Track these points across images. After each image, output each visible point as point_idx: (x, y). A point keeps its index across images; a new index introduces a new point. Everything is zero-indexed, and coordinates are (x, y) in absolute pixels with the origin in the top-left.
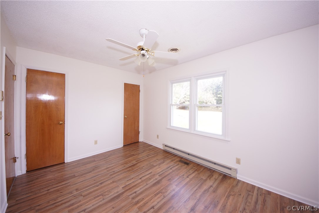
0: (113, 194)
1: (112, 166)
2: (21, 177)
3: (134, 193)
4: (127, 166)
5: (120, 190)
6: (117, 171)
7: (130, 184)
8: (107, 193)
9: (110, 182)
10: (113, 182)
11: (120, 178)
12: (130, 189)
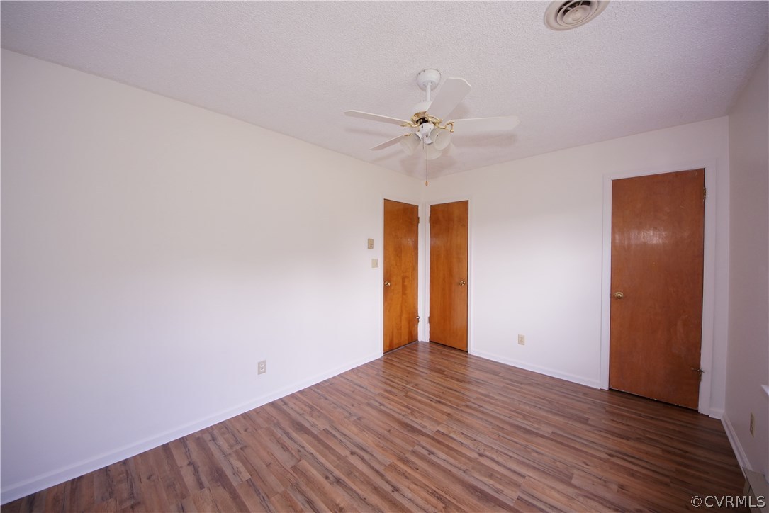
0: (417, 422)
1: (497, 400)
2: (424, 343)
3: (428, 451)
4: (518, 421)
5: (431, 428)
6: (485, 410)
7: (455, 440)
8: (417, 415)
9: (445, 410)
10: (449, 414)
11: (466, 420)
12: (439, 442)
